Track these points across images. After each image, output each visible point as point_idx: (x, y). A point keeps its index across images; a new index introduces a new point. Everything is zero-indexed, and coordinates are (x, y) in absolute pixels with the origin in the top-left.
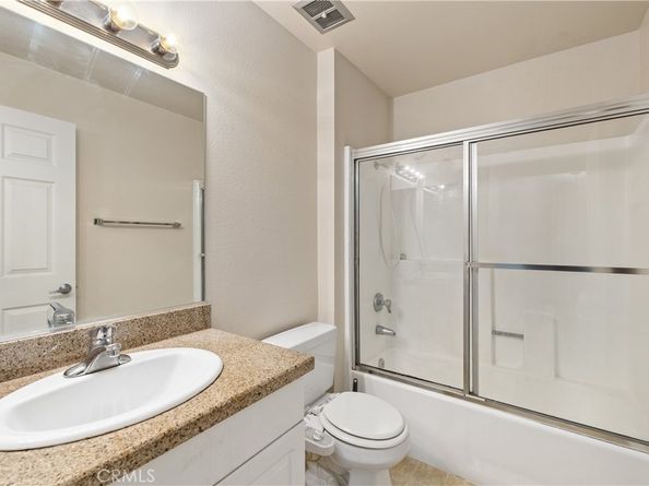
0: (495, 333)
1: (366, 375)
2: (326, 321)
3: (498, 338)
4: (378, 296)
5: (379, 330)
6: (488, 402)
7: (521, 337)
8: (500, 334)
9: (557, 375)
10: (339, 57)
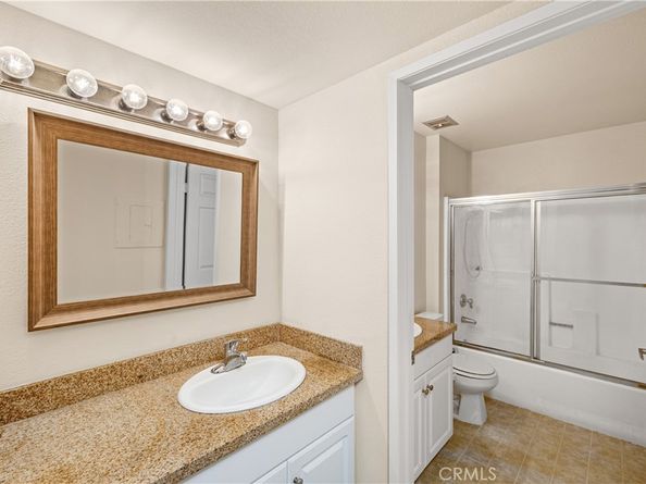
0: (551, 324)
1: (460, 347)
2: (433, 311)
3: (554, 328)
4: (463, 296)
5: (463, 320)
6: (547, 364)
7: (571, 327)
8: (555, 324)
9: (598, 353)
10: (442, 139)
